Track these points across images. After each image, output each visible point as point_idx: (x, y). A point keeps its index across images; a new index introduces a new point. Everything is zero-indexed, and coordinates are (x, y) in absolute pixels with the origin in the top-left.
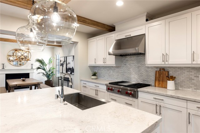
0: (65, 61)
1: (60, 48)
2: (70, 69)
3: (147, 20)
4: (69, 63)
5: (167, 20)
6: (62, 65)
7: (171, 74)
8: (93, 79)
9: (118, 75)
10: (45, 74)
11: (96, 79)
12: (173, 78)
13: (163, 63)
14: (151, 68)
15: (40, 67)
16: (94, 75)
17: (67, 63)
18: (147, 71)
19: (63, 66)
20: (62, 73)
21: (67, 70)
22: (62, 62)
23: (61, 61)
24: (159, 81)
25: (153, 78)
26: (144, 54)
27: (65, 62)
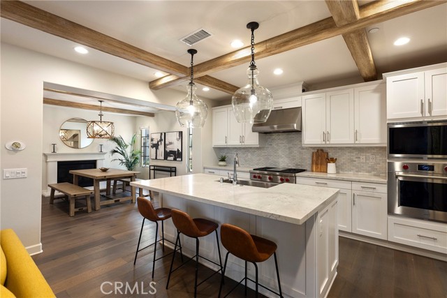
0: (161, 140)
1: (151, 118)
2: (172, 152)
3: (303, 91)
4: (171, 143)
5: (329, 94)
6: (156, 146)
7: (331, 155)
8: (220, 166)
9: (260, 160)
10: (124, 161)
11: (225, 166)
12: (333, 160)
13: (324, 143)
14: (307, 148)
15: (116, 150)
16: (223, 160)
17: (167, 143)
18: (300, 153)
19: (157, 149)
20: (156, 158)
21: (167, 154)
22: (155, 142)
23: (152, 140)
24: (317, 164)
25: (309, 161)
26: (299, 132)
27: (163, 142)
